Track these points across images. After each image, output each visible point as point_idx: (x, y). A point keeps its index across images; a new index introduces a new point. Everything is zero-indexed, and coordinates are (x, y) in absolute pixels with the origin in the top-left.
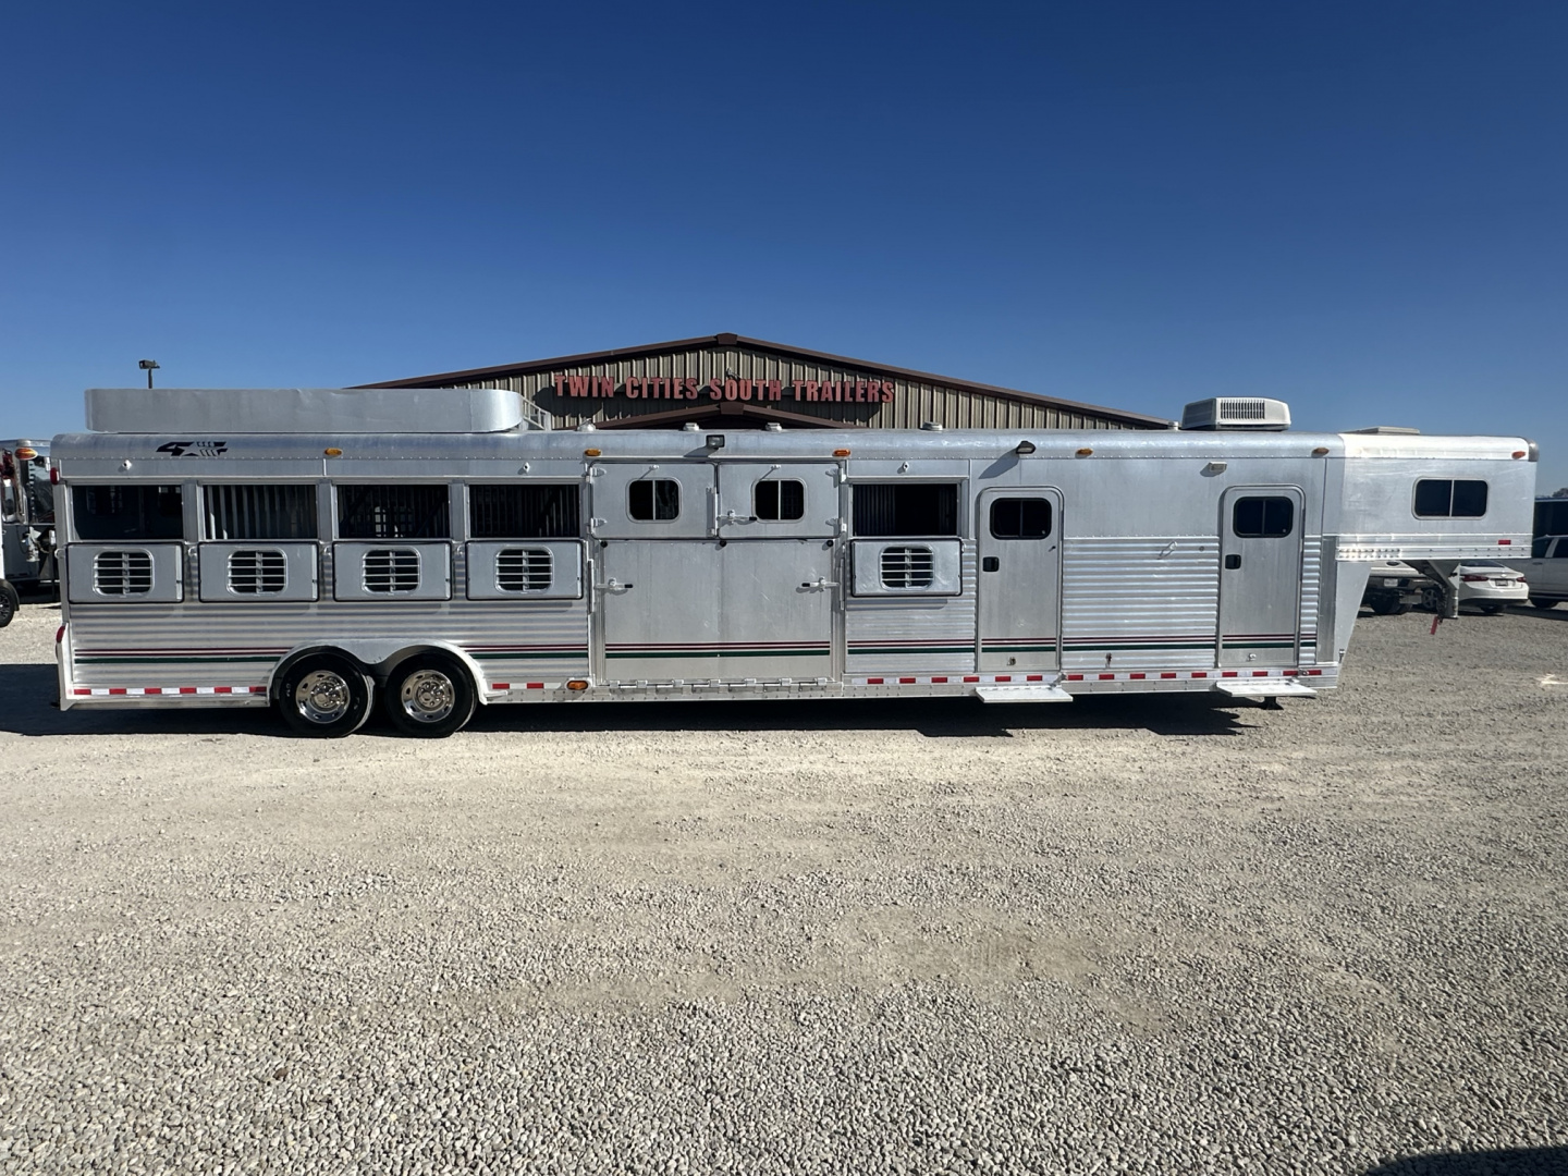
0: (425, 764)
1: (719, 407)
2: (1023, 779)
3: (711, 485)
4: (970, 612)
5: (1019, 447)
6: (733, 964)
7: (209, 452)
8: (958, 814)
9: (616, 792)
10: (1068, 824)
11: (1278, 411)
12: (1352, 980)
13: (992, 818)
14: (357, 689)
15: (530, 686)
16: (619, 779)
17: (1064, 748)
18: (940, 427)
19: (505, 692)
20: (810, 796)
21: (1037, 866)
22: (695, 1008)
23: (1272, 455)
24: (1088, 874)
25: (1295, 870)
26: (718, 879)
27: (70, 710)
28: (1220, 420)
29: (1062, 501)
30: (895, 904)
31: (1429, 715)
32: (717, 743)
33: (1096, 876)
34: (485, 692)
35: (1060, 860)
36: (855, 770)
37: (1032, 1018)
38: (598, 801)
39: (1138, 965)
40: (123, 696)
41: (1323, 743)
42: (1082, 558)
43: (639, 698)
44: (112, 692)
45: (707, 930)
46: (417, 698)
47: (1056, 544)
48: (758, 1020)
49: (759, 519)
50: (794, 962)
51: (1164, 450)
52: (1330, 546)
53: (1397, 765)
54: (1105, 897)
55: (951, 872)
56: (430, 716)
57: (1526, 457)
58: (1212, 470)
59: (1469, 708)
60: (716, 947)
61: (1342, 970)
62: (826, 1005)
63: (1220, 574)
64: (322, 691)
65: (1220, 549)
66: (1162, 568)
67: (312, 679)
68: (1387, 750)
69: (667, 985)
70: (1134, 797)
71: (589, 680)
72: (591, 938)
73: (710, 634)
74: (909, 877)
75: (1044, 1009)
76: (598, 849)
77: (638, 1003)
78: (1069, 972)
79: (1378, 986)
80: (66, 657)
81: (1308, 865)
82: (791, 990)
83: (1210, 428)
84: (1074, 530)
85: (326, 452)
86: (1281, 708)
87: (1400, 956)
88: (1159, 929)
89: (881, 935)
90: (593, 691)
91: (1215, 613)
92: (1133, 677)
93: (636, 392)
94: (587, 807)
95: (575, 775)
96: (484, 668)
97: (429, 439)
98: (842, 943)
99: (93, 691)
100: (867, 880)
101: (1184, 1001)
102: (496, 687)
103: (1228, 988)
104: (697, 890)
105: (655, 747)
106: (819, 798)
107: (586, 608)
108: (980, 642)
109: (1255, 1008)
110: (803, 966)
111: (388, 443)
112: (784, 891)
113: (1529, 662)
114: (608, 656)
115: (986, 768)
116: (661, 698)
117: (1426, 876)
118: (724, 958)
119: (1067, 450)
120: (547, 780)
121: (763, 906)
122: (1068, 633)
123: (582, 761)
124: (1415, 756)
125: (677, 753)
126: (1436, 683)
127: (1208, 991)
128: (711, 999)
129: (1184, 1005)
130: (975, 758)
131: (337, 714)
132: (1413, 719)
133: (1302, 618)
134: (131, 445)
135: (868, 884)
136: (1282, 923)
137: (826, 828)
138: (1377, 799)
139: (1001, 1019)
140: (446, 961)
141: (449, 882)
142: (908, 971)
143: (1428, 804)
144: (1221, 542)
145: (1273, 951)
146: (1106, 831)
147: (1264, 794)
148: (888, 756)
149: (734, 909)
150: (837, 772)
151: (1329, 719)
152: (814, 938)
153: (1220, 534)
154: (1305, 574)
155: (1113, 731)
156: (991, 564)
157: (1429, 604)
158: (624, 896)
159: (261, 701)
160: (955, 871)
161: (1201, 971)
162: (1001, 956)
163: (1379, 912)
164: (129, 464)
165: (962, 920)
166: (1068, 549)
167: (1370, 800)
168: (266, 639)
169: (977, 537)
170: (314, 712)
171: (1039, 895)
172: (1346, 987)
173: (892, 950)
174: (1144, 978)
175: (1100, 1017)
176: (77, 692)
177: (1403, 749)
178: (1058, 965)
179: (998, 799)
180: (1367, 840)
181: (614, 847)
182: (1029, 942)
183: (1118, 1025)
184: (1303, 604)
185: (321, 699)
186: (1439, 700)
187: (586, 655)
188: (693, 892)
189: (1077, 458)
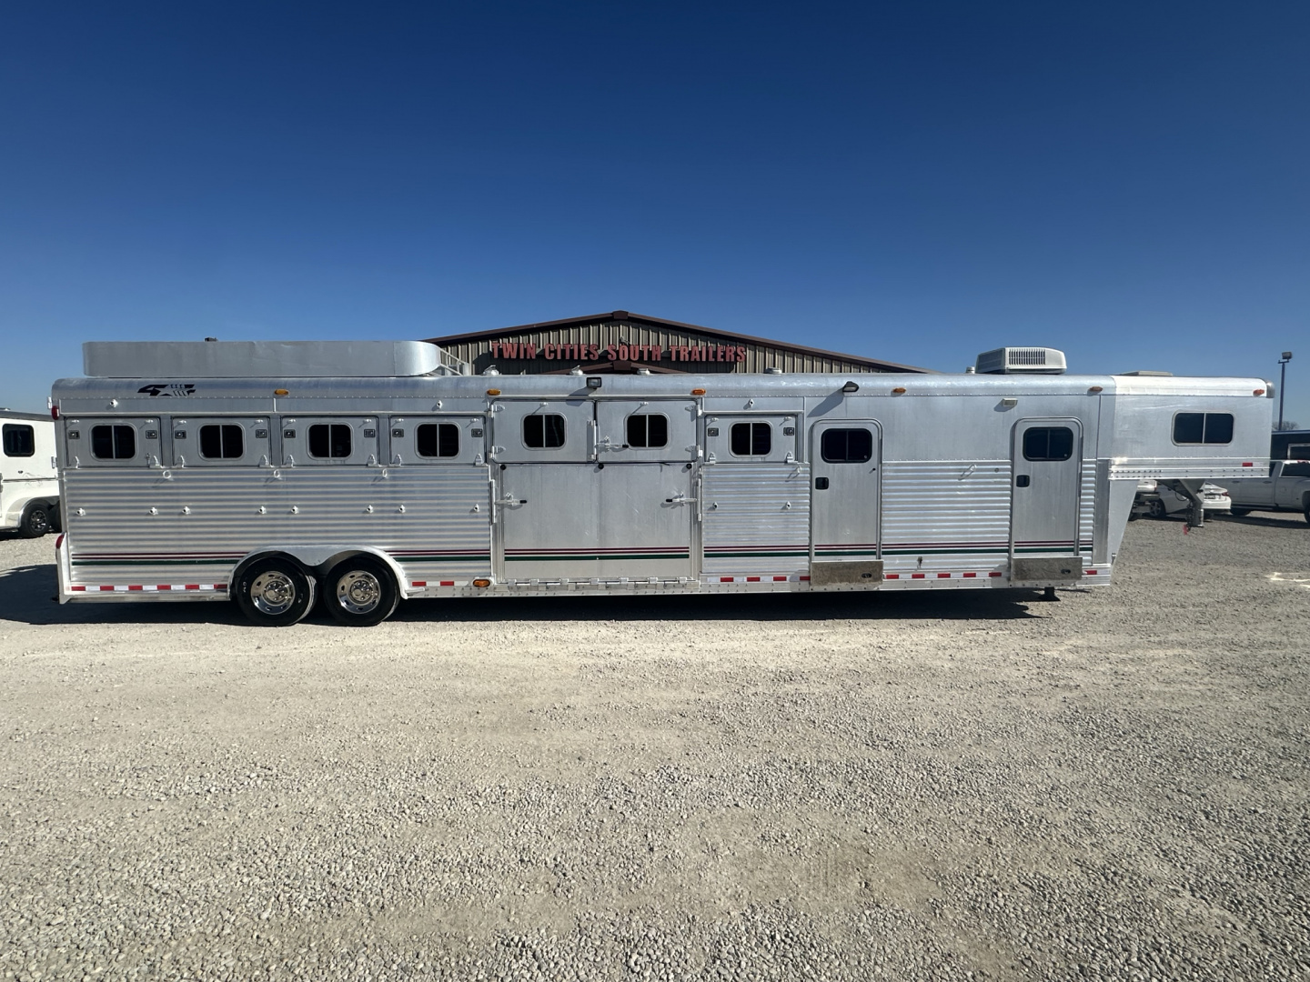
0: (349, 651)
1: (612, 364)
2: (851, 666)
3: (591, 418)
4: (804, 523)
5: (845, 386)
6: (573, 881)
7: (181, 393)
8: (796, 702)
9: (502, 678)
10: (894, 713)
11: (1057, 357)
12: (1200, 909)
13: (826, 706)
14: (301, 587)
15: (443, 584)
16: (507, 666)
17: (884, 636)
18: (780, 371)
19: (422, 589)
20: (669, 683)
21: (869, 761)
22: (523, 946)
23: (1055, 392)
24: (917, 770)
25: (1109, 766)
26: (574, 774)
27: (69, 602)
28: (1008, 366)
29: (880, 431)
30: (737, 805)
31: (1183, 606)
32: (596, 631)
33: (925, 773)
34: (406, 589)
35: (890, 754)
36: (708, 658)
37: (876, 963)
38: (482, 689)
39: (979, 887)
40: (110, 592)
41: (1100, 632)
42: (897, 478)
43: (533, 594)
44: (102, 588)
45: (554, 838)
46: (351, 595)
47: (876, 467)
48: (587, 964)
49: (630, 447)
50: (634, 879)
51: (965, 389)
52: (1104, 468)
53: (1170, 653)
54: (936, 798)
55: (790, 768)
56: (361, 609)
57: (1265, 394)
58: (1005, 406)
59: (1212, 600)
60: (559, 859)
61: (1187, 894)
62: (660, 942)
63: (1012, 491)
64: (272, 588)
65: (1012, 471)
66: (964, 487)
67: (265, 579)
68: (1157, 639)
69: (501, 911)
70: (949, 685)
71: (492, 579)
72: (440, 847)
73: (590, 541)
74: (751, 773)
75: (888, 951)
76: (473, 738)
77: (466, 937)
78: (910, 897)
79: (1233, 919)
80: (64, 560)
81: (1120, 761)
82: (626, 919)
83: (1001, 372)
84: (891, 455)
85: (276, 393)
86: (1058, 600)
87: (1242, 877)
88: (993, 839)
89: (721, 845)
90: (495, 588)
91: (1008, 523)
92: (940, 576)
93: (553, 355)
94: (473, 694)
95: (470, 662)
96: (405, 569)
97: (360, 381)
98: (682, 855)
99: (87, 588)
100: (711, 776)
101: (1034, 939)
102: (415, 584)
103: (1077, 921)
104: (552, 788)
105: (544, 634)
106: (675, 685)
107: (488, 520)
108: (814, 547)
109: (1111, 950)
110: (641, 885)
111: (325, 385)
112: (633, 790)
113: (1246, 559)
114: (507, 559)
115: (820, 656)
116: (550, 594)
117: (1234, 774)
118: (564, 875)
119: (884, 389)
120: (447, 666)
121: (611, 808)
122: (886, 540)
123: (480, 648)
124: (1183, 645)
125: (561, 640)
126: (1178, 577)
127: (1056, 925)
128: (543, 931)
129: (1035, 945)
130: (810, 646)
131: (285, 607)
132: (1170, 609)
133: (1081, 528)
134: (117, 387)
135: (713, 781)
136: (1113, 832)
137: (679, 717)
138: (1163, 688)
139: (843, 965)
140: (288, 877)
141: (327, 776)
142: (747, 893)
143: (1209, 694)
144: (1012, 465)
145: (1113, 869)
146: (928, 722)
147: (1062, 682)
148: (736, 644)
149: (584, 811)
150: (693, 659)
151: (1100, 609)
152: (655, 849)
153: (1012, 458)
154: (1083, 491)
155: (923, 621)
156: (822, 483)
157: (1153, 512)
158: (484, 794)
159: (223, 596)
160: (794, 766)
161: (1044, 896)
162: (841, 874)
163: (1203, 818)
164: (115, 403)
165: (800, 826)
166: (886, 471)
167: (1156, 689)
168: (227, 545)
169: (811, 461)
170: (266, 605)
171: (873, 796)
172: (1199, 920)
173: (732, 864)
174: (988, 905)
175: (949, 963)
176: (74, 589)
177: (1170, 638)
178: (898, 887)
179: (831, 687)
180: (1167, 732)
181: (488, 737)
182: (867, 855)
183: (970, 974)
184: (1081, 516)
185: (271, 595)
186: (1186, 592)
187: (489, 559)
188: (548, 789)
189: (892, 396)
